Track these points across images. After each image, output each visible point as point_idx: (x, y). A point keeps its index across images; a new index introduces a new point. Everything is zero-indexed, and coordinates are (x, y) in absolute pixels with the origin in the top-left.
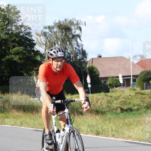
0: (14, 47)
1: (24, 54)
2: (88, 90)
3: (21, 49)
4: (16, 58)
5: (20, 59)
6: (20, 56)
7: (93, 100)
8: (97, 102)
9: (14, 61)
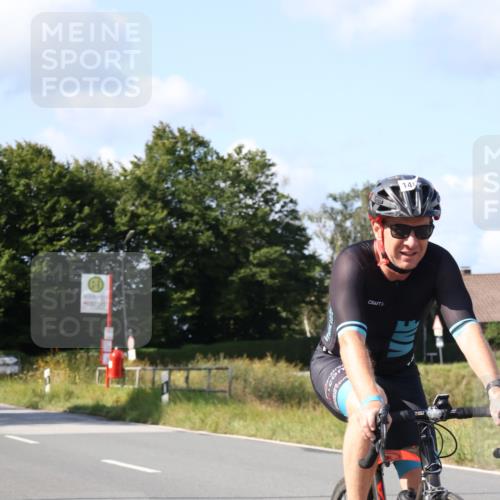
0: (258, 248)
1: (283, 264)
2: (435, 354)
3: (276, 252)
4: (263, 275)
5: (272, 276)
6: (274, 270)
7: (448, 377)
8: (458, 383)
9: (258, 281)
